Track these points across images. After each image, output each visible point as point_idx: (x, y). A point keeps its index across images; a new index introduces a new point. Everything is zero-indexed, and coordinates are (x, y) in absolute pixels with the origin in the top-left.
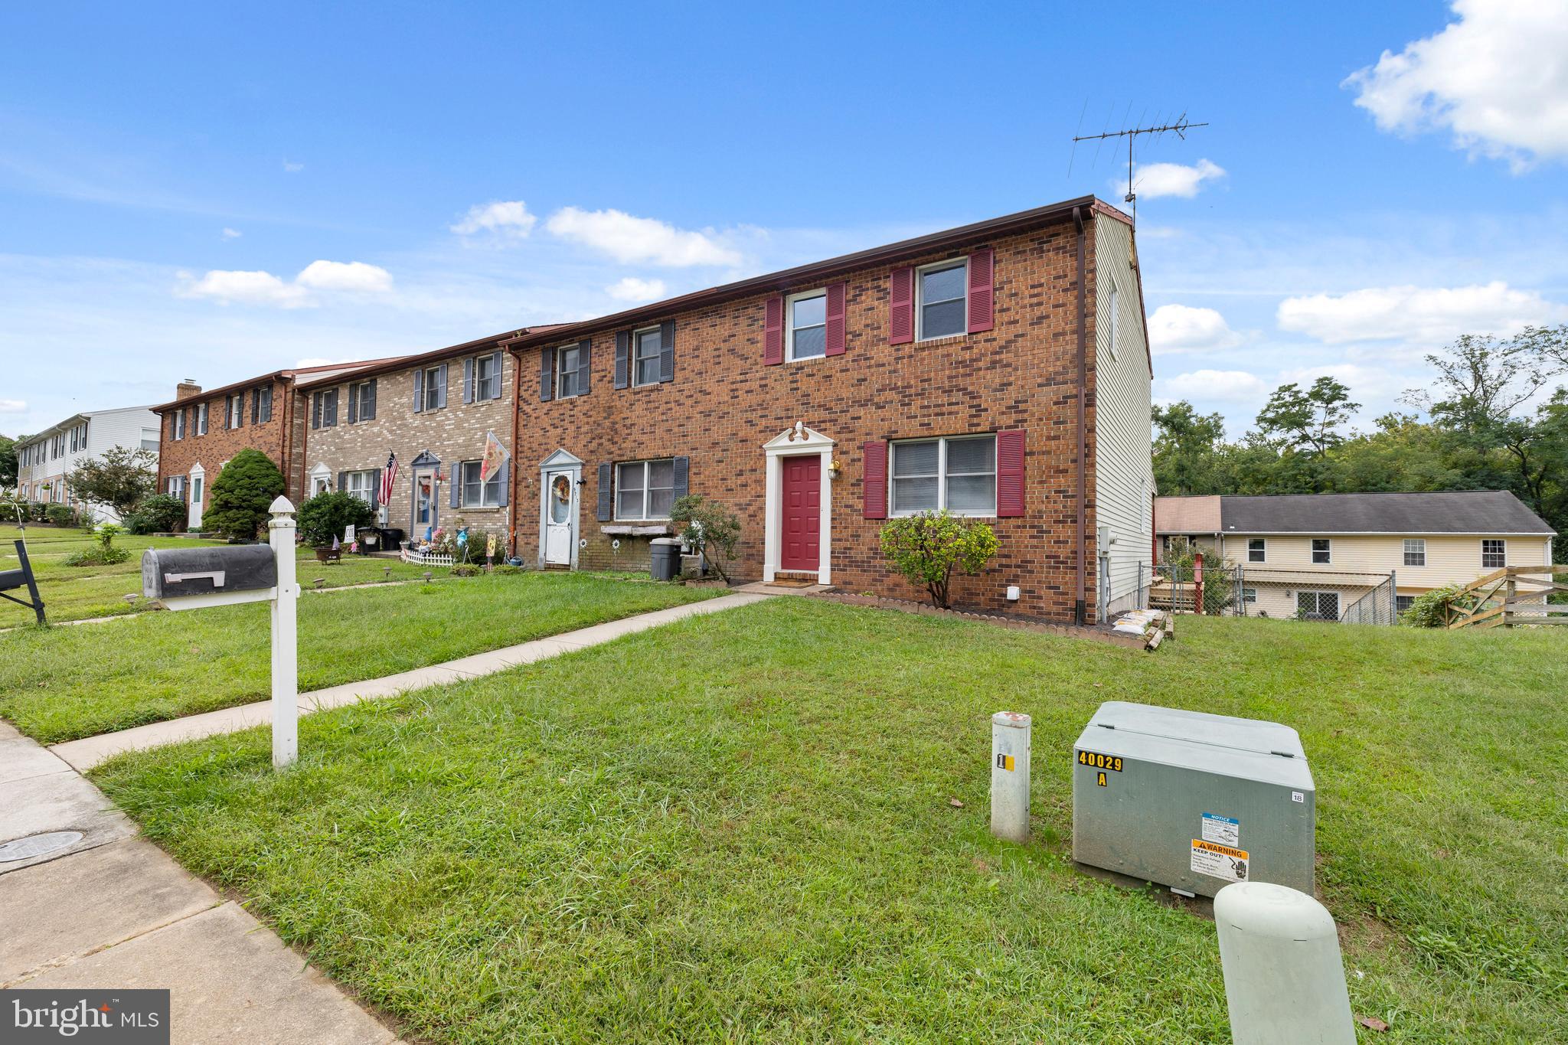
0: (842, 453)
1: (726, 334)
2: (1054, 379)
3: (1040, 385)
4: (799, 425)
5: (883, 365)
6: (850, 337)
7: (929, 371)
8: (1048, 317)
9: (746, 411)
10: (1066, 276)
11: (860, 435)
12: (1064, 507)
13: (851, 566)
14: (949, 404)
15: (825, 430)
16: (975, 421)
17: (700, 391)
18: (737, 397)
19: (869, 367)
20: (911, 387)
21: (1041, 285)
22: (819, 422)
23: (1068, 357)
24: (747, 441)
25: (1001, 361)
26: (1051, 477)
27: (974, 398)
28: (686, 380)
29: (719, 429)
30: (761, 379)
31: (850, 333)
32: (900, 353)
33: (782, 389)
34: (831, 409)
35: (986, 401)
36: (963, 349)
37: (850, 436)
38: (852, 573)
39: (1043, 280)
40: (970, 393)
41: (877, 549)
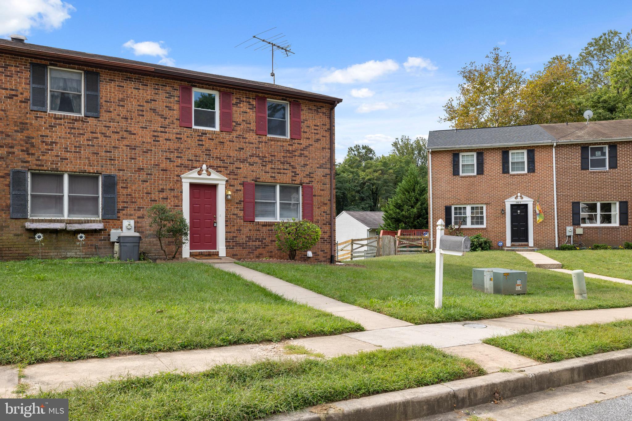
0: (230, 186)
1: (149, 97)
2: (322, 166)
3: (318, 168)
4: (204, 167)
5: (252, 143)
6: (234, 124)
7: (274, 152)
8: (320, 140)
9: (166, 152)
10: (326, 125)
11: (241, 177)
12: (326, 218)
13: (237, 246)
14: (284, 169)
15: (221, 172)
16: (294, 178)
17: (126, 131)
18: (158, 141)
19: (245, 143)
20: (266, 157)
21: (318, 126)
22: (217, 167)
23: (327, 158)
24: (166, 170)
25: (303, 154)
26: (322, 206)
27: (294, 168)
28: (112, 120)
29: (143, 159)
30: (177, 134)
31: (235, 122)
32: (261, 140)
33: (193, 143)
34: (224, 161)
35: (298, 170)
36: (289, 145)
37: (235, 177)
38: (237, 250)
39: (318, 124)
40: (292, 166)
41: (250, 237)
